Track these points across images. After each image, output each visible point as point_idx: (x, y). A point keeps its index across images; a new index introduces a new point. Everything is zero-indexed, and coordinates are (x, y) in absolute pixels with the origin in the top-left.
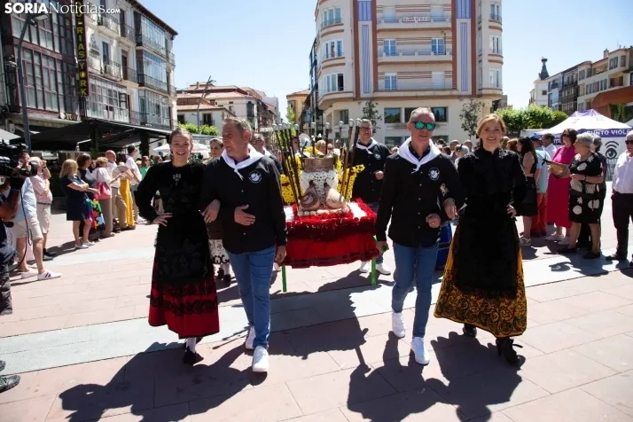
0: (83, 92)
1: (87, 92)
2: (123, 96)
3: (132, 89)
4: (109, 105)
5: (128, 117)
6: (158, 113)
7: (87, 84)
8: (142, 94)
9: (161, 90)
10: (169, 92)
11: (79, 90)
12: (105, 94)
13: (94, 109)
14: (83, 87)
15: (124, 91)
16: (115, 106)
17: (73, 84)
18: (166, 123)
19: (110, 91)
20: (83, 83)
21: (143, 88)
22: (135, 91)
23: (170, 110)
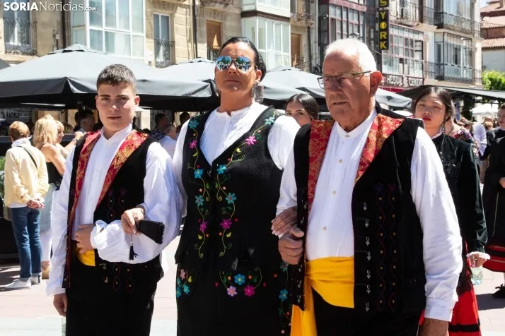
0: (382, 45)
1: (387, 45)
2: (419, 44)
3: (429, 32)
4: (404, 57)
5: (421, 71)
6: (457, 61)
7: (387, 36)
8: (440, 39)
9: (463, 31)
10: (472, 32)
11: (376, 43)
12: (402, 45)
13: (391, 64)
14: (383, 40)
15: (420, 37)
16: (410, 58)
17: (372, 36)
18: (465, 74)
19: (406, 39)
20: (383, 35)
21: (442, 30)
22: (431, 35)
23: (471, 54)
